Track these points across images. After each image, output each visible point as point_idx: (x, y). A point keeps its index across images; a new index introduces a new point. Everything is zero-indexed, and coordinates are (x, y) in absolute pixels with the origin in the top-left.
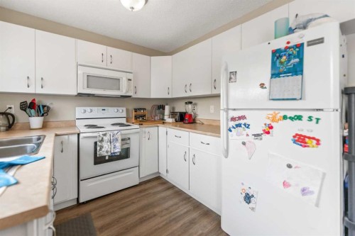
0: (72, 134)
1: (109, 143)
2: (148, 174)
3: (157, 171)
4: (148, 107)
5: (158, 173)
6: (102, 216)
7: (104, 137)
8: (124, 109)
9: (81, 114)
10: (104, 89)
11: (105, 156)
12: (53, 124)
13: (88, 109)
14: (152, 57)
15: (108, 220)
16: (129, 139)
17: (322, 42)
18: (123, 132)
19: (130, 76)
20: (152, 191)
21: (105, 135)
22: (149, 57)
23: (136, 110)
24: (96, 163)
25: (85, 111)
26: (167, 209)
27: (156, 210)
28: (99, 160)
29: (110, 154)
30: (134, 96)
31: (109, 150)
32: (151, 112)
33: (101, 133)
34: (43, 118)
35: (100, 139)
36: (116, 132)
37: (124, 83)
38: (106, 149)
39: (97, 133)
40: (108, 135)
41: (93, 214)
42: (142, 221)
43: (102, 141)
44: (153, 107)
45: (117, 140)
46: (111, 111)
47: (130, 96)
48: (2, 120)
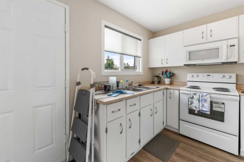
0: (176, 89)
1: (198, 101)
6: (184, 149)
7: (194, 96)
11: (195, 110)
16: (223, 104)
18: (213, 95)
21: (195, 94)
24: (190, 113)
29: (198, 110)
31: (198, 106)
33: (192, 92)
34: (170, 79)
35: (191, 96)
36: (205, 94)
38: (196, 105)
39: (189, 92)
40: (198, 95)
43: (192, 98)
45: (205, 101)
48: (156, 79)
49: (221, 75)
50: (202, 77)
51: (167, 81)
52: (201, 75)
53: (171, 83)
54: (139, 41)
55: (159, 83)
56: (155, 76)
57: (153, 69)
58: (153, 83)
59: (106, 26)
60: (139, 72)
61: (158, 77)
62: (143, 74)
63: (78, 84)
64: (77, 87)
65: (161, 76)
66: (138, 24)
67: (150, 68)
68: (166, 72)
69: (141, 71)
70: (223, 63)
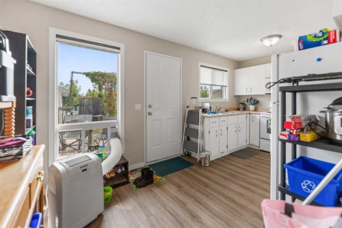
0: (257, 114)
34: (254, 106)
39: (268, 116)
48: (241, 106)
51: (252, 107)
53: (256, 110)
54: (225, 73)
55: (244, 109)
56: (241, 103)
57: (239, 97)
58: (238, 109)
59: (201, 66)
61: (243, 104)
62: (228, 101)
63: (188, 107)
68: (251, 99)
69: (227, 99)
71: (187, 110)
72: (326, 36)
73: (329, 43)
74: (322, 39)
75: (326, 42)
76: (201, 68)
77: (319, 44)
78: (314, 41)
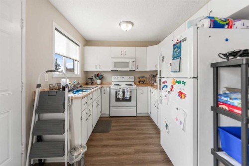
0: (108, 87)
2: (142, 112)
3: (147, 112)
4: (147, 76)
5: (148, 113)
8: (133, 77)
9: (113, 79)
10: (122, 67)
11: (120, 98)
12: (104, 83)
13: (116, 77)
14: (148, 48)
15: (116, 124)
16: (131, 92)
17: (186, 40)
18: (131, 88)
19: (134, 60)
20: (140, 121)
21: (120, 89)
22: (145, 48)
23: (139, 78)
24: (116, 101)
25: (118, 78)
26: (142, 129)
27: (136, 128)
28: (118, 100)
29: (122, 98)
30: (137, 70)
32: (149, 78)
34: (101, 80)
37: (130, 64)
39: (117, 88)
40: (122, 89)
41: (113, 121)
42: (128, 129)
43: (119, 91)
44: (150, 76)
46: (127, 78)
47: (134, 70)
48: (90, 81)
49: (128, 77)
50: (120, 78)
51: (99, 82)
52: (119, 77)
53: (101, 84)
54: (78, 46)
55: (92, 83)
56: (89, 78)
58: (87, 84)
59: (56, 29)
60: (77, 75)
61: (91, 78)
62: (80, 76)
63: (39, 86)
64: (38, 89)
65: (93, 78)
66: (77, 31)
67: (85, 71)
68: (98, 75)
69: (79, 74)
70: (130, 71)
71: (38, 91)
72: (227, 22)
73: (228, 28)
74: (225, 23)
75: (227, 26)
76: (56, 31)
77: (222, 26)
78: (221, 23)
